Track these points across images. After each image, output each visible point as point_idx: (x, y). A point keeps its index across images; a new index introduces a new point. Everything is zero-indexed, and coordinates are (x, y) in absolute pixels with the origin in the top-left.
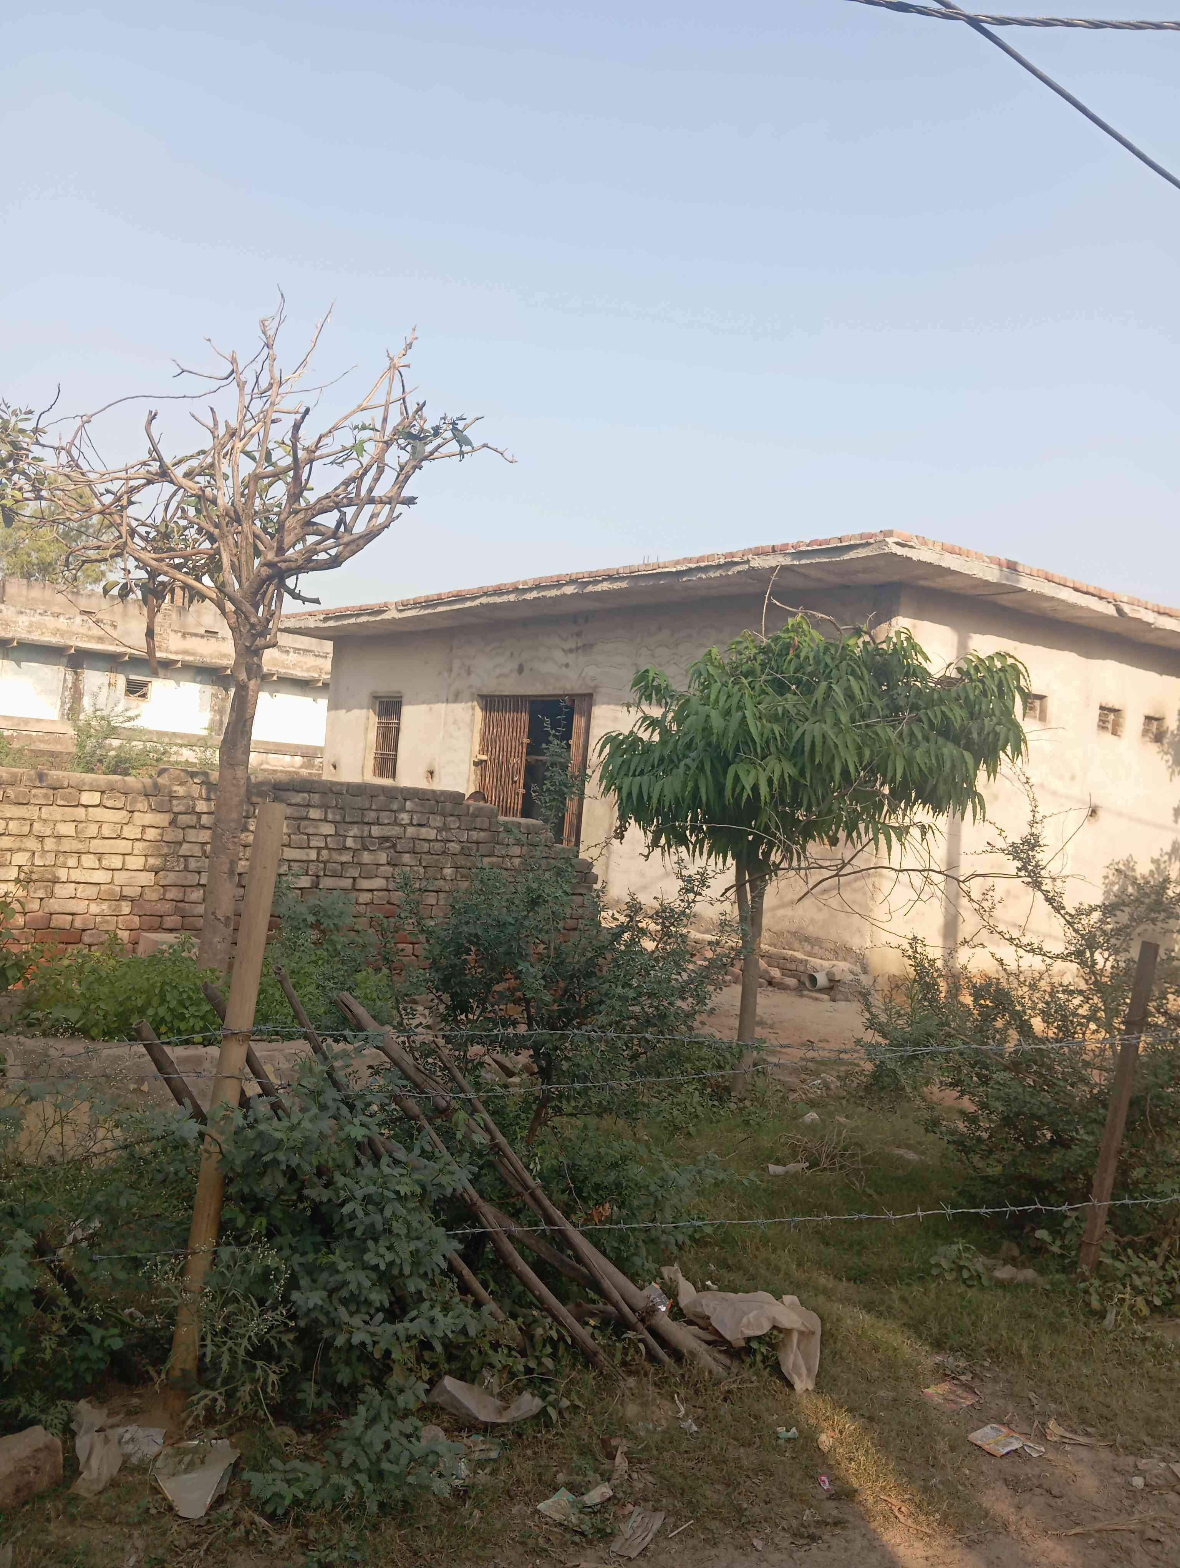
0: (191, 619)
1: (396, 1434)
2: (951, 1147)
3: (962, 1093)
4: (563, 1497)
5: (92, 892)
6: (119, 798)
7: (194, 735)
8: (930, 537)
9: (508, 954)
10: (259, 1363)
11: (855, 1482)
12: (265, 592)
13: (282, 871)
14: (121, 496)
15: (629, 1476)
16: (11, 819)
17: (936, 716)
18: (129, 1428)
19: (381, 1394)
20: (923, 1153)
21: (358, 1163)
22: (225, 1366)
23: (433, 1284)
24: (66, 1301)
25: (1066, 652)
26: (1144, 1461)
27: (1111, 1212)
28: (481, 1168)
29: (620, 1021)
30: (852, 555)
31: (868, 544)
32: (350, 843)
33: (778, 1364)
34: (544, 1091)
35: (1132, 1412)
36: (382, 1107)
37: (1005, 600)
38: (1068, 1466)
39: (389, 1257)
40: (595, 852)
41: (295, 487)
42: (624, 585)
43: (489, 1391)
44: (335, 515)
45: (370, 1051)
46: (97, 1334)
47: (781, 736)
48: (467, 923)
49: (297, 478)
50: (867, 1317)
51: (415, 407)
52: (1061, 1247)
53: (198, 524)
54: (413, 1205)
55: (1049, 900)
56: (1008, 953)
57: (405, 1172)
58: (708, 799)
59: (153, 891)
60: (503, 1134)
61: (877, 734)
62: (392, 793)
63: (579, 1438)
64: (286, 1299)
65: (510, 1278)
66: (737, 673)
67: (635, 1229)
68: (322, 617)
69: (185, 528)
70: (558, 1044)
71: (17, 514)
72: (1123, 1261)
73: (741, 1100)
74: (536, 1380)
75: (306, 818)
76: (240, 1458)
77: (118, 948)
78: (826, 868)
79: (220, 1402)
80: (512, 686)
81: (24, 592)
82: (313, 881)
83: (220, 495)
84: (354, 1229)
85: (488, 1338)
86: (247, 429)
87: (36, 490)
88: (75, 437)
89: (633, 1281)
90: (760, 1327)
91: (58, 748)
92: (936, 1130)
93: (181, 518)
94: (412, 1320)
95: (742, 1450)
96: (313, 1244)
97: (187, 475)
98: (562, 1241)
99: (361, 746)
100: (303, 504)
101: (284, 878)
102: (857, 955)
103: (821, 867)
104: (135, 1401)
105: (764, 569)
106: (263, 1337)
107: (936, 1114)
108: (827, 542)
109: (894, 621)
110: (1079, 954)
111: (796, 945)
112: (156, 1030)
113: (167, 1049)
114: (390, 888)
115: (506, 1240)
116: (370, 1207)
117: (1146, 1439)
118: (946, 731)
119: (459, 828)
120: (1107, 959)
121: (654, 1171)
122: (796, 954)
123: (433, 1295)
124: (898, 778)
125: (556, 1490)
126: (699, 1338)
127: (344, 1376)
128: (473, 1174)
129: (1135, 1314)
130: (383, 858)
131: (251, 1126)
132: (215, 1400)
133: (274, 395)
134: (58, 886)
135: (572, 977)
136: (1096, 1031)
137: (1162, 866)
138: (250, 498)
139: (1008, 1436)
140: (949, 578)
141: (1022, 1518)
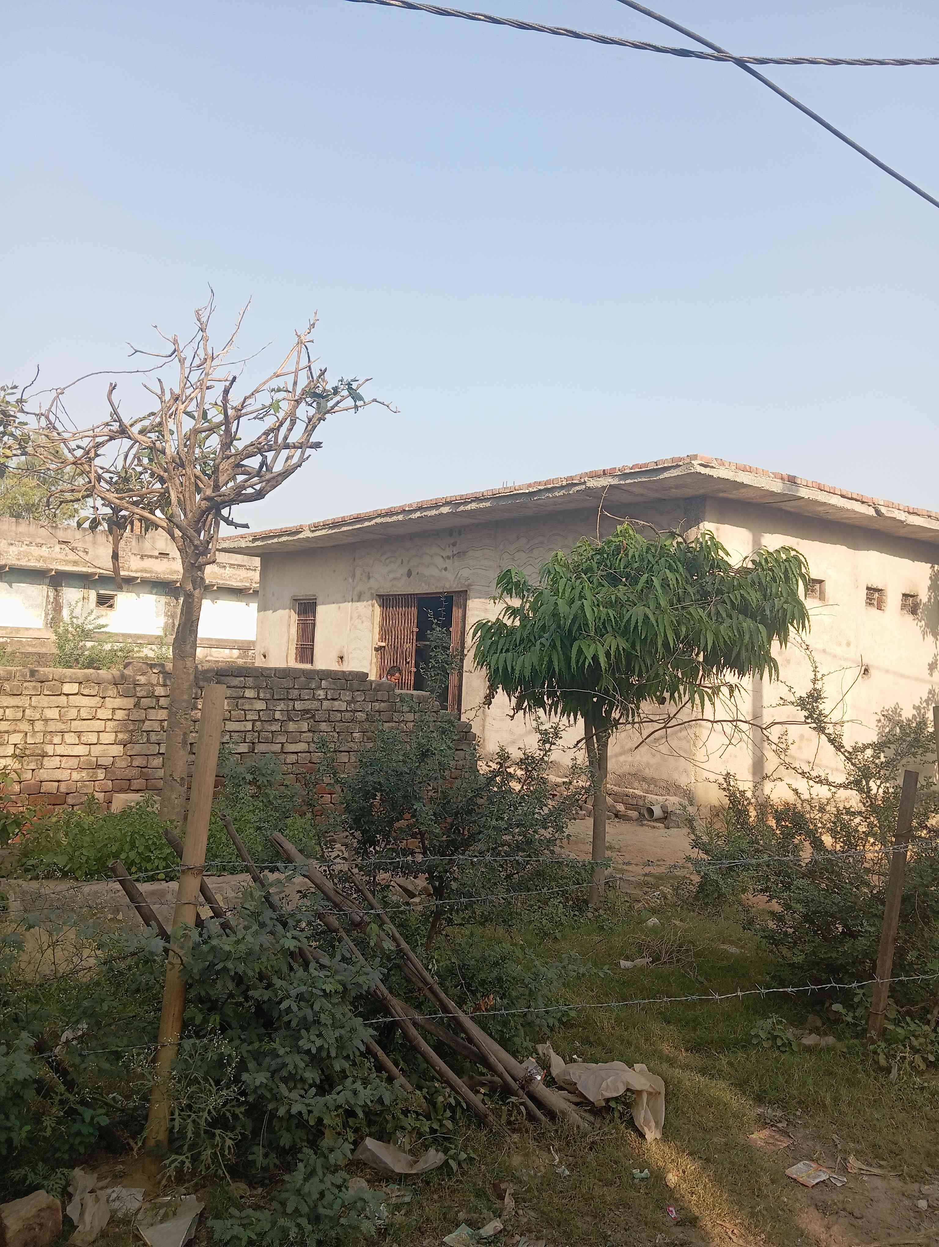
0: (147, 544)
1: (328, 1185)
2: (764, 940)
3: (771, 897)
4: (464, 1231)
5: (74, 762)
6: (94, 687)
7: (153, 636)
8: (726, 459)
9: (404, 797)
10: (218, 1132)
11: (696, 1211)
12: (205, 521)
13: (224, 740)
14: (89, 450)
15: (516, 1212)
16: (7, 707)
17: (736, 599)
18: (115, 1189)
19: (316, 1153)
20: (742, 947)
21: (291, 969)
22: (190, 1135)
23: (354, 1064)
24: (62, 1088)
25: (838, 546)
26: (926, 1187)
27: (892, 989)
28: (389, 970)
29: (496, 848)
30: (666, 475)
31: (678, 466)
32: (278, 715)
33: (632, 1119)
34: (437, 906)
35: (915, 1147)
36: (309, 923)
37: (788, 506)
38: (866, 1192)
39: (319, 1042)
40: (471, 714)
41: (226, 438)
42: (488, 504)
43: (401, 1148)
44: (259, 458)
45: (299, 879)
46: (88, 1114)
47: (615, 618)
48: (372, 774)
49: (228, 431)
50: (702, 1079)
51: (319, 373)
52: (854, 1018)
53: (151, 469)
54: (337, 1001)
55: (832, 741)
56: (802, 785)
57: (329, 974)
58: (560, 670)
59: (123, 760)
60: (408, 943)
61: (691, 614)
62: (310, 675)
63: (475, 1184)
64: (237, 1080)
65: (416, 1058)
66: (580, 570)
67: (514, 1015)
68: (251, 539)
69: (141, 473)
70: (447, 867)
71: (7, 467)
72: (903, 1027)
73: (596, 910)
74: (440, 1140)
75: (243, 697)
76: (204, 1209)
77: (95, 807)
78: (655, 721)
79: (188, 1164)
80: (403, 587)
81: (14, 528)
82: (249, 747)
83: (167, 446)
84: (290, 1021)
85: (401, 1106)
86: (188, 394)
87: (22, 448)
88: (52, 405)
89: (515, 1057)
90: (617, 1090)
91: (43, 650)
92: (751, 927)
93: (137, 465)
94: (338, 1094)
95: (605, 1188)
96: (258, 1035)
97: (141, 432)
98: (457, 1026)
99: (285, 639)
100: (233, 451)
101: (227, 746)
102: (685, 791)
103: (652, 721)
104: (120, 1167)
105: (597, 488)
106: (219, 1111)
107: (751, 915)
108: (646, 465)
109: (701, 525)
110: (857, 783)
111: (636, 784)
112: (129, 869)
113: (138, 885)
114: (311, 750)
115: (411, 1027)
116: (301, 1003)
117: (928, 1169)
118: (745, 609)
119: (364, 700)
120: (879, 786)
121: (527, 968)
122: (636, 791)
123: (355, 1073)
124: (709, 648)
125: (458, 1226)
126: (569, 1100)
127: (286, 1140)
128: (384, 974)
129: (913, 1068)
130: (305, 726)
131: (205, 942)
132: (183, 1163)
133: (208, 367)
134: (46, 758)
135: (456, 814)
136: (873, 844)
137: (923, 711)
138: (191, 448)
139: (816, 1170)
140: (743, 490)
141: (831, 1236)
